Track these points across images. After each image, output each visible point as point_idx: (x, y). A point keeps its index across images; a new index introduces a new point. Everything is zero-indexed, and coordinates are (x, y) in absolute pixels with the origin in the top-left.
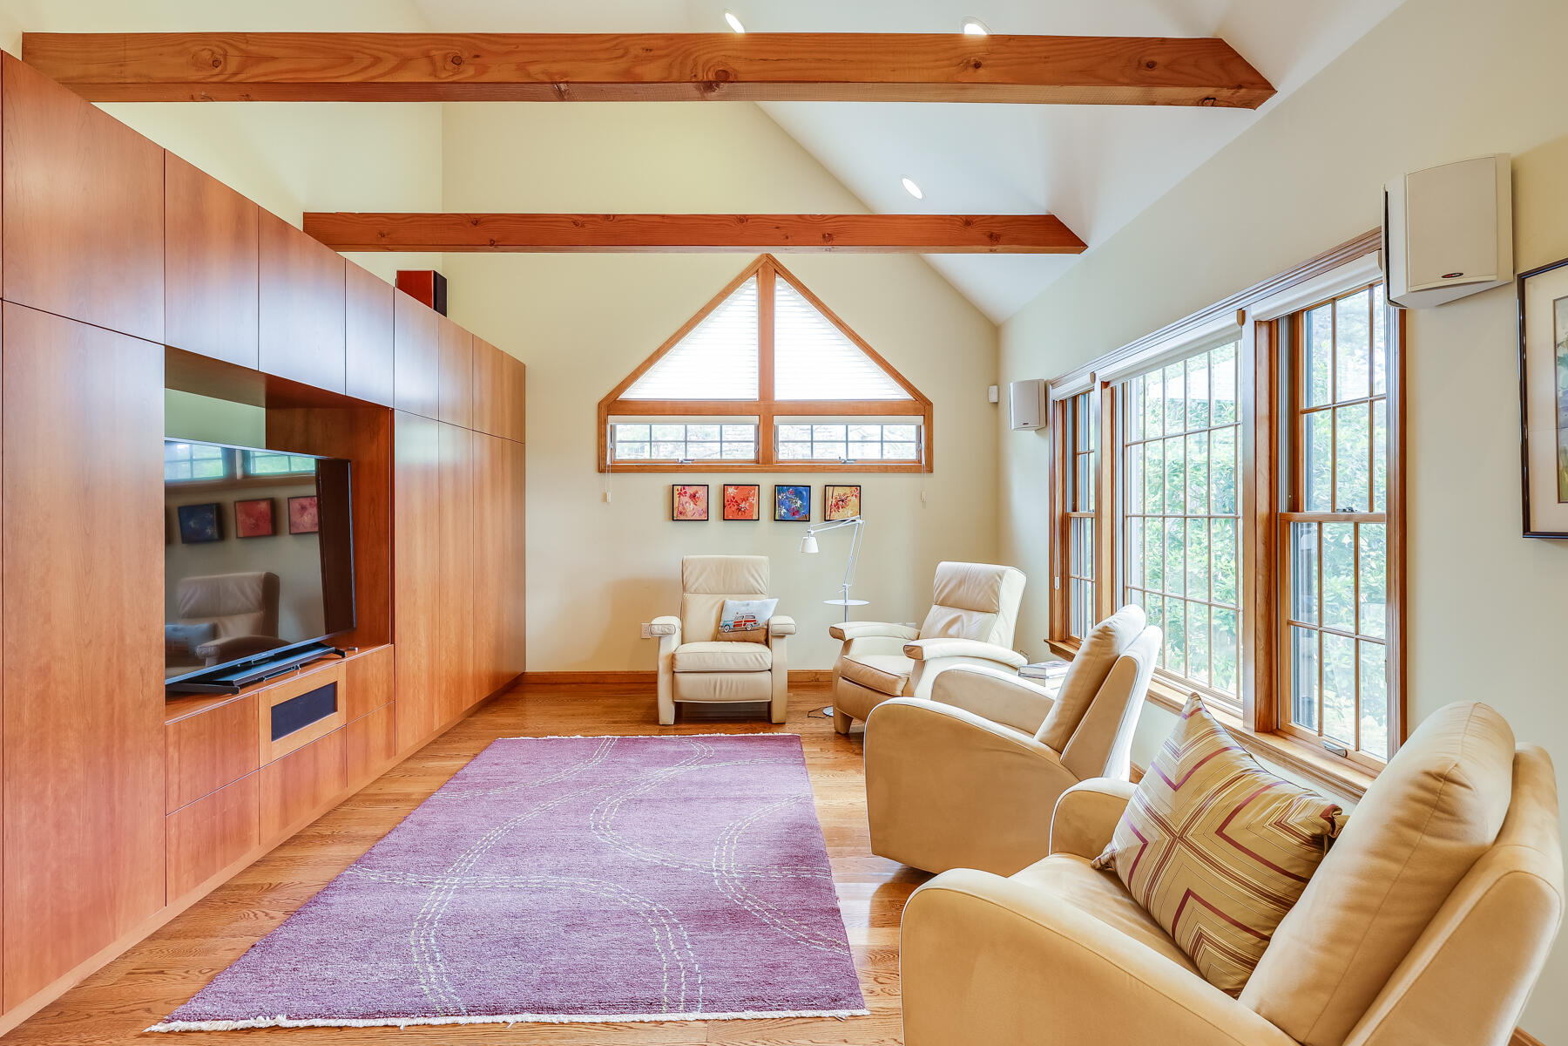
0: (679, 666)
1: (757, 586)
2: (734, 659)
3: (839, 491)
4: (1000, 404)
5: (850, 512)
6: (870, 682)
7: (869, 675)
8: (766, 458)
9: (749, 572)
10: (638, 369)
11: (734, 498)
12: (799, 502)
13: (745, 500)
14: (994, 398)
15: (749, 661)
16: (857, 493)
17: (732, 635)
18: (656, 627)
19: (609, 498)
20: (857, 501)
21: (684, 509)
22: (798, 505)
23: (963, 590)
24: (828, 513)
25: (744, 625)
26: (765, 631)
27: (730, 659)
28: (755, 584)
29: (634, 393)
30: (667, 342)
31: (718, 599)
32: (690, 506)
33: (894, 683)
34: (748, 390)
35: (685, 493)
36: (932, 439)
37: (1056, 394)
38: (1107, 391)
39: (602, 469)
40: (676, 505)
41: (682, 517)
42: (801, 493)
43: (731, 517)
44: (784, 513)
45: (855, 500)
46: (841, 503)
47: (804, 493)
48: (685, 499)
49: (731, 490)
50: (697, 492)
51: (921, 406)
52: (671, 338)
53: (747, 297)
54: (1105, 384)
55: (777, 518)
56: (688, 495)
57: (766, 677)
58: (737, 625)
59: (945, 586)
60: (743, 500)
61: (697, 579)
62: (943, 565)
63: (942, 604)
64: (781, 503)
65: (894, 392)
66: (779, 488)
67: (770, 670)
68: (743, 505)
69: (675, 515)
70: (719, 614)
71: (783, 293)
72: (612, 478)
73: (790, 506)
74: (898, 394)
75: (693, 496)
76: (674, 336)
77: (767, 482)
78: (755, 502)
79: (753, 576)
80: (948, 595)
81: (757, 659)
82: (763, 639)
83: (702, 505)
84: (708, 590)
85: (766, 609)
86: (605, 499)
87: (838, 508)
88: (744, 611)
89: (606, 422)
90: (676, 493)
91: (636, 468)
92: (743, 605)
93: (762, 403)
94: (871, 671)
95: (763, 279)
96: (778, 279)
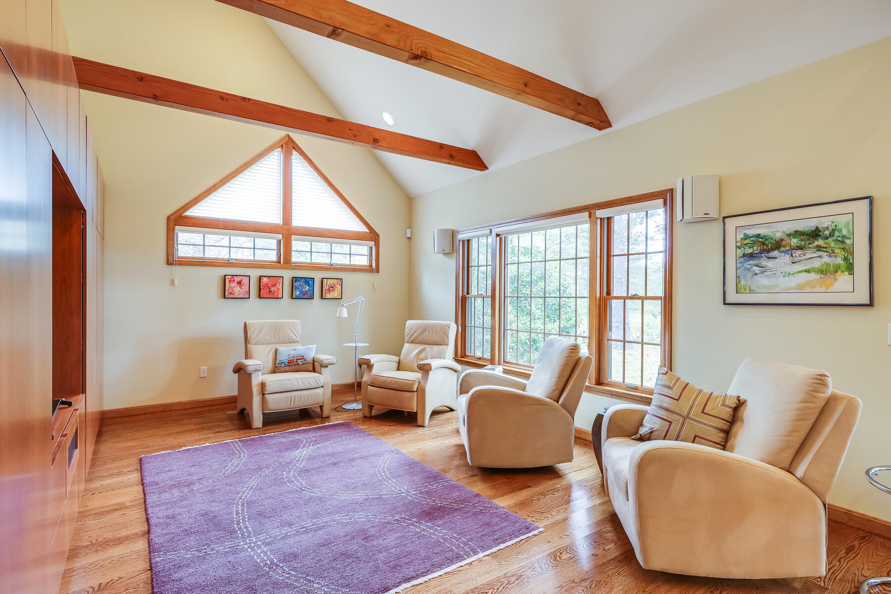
0: (269, 389)
1: (296, 338)
2: (302, 382)
3: (330, 282)
4: (412, 238)
5: (336, 294)
6: (395, 386)
7: (394, 382)
8: (285, 259)
9: (290, 330)
10: (199, 196)
11: (267, 284)
12: (307, 288)
13: (274, 285)
14: (409, 235)
15: (312, 383)
16: (340, 283)
17: (287, 368)
18: (251, 367)
19: (176, 282)
20: (340, 287)
21: (233, 290)
22: (307, 289)
23: (426, 334)
24: (324, 294)
25: (296, 362)
26: (312, 364)
27: (300, 382)
28: (294, 337)
29: (195, 212)
30: (221, 181)
31: (272, 347)
32: (237, 289)
33: (413, 384)
34: (275, 218)
35: (234, 280)
36: (379, 255)
37: (461, 237)
38: (498, 238)
39: (170, 262)
40: (227, 288)
41: (231, 296)
42: (308, 282)
43: (264, 296)
44: (298, 294)
45: (339, 287)
46: (332, 288)
47: (311, 282)
48: (233, 284)
49: (265, 280)
50: (242, 280)
51: (373, 236)
52: (224, 179)
53: (275, 159)
54: (498, 235)
55: (294, 297)
56: (236, 282)
57: (320, 391)
58: (290, 363)
59: (413, 333)
60: (273, 286)
61: (257, 336)
62: (409, 322)
63: (412, 342)
64: (297, 288)
65: (359, 227)
66: (294, 279)
67: (322, 387)
68: (272, 289)
69: (226, 294)
70: (274, 356)
71: (297, 163)
72: (177, 269)
73: (302, 290)
74: (361, 228)
75: (239, 283)
76: (226, 178)
77: (288, 275)
78: (280, 287)
79: (293, 332)
80: (416, 338)
81: (316, 380)
82: (311, 369)
83: (245, 288)
84: (265, 342)
85: (311, 352)
86: (172, 283)
87: (330, 291)
88: (293, 353)
89: (173, 230)
90: (227, 280)
91: (197, 263)
92: (292, 350)
93: (285, 227)
94: (394, 380)
95: (285, 151)
96: (294, 152)
